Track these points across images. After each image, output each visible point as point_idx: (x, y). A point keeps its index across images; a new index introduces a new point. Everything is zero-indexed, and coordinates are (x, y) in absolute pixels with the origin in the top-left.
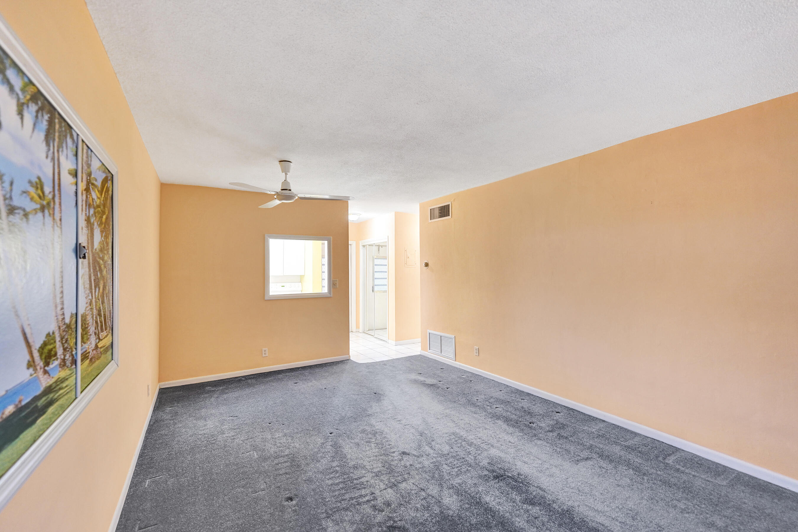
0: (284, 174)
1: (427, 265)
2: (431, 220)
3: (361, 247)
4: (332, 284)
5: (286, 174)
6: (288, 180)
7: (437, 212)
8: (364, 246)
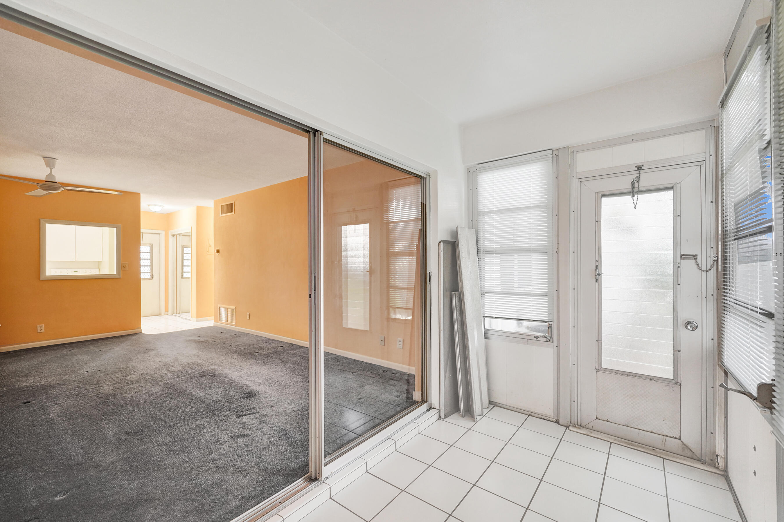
0: (49, 168)
1: (218, 251)
2: (221, 214)
3: (170, 236)
4: (122, 266)
5: (51, 169)
6: (53, 174)
7: (225, 209)
8: (173, 236)
